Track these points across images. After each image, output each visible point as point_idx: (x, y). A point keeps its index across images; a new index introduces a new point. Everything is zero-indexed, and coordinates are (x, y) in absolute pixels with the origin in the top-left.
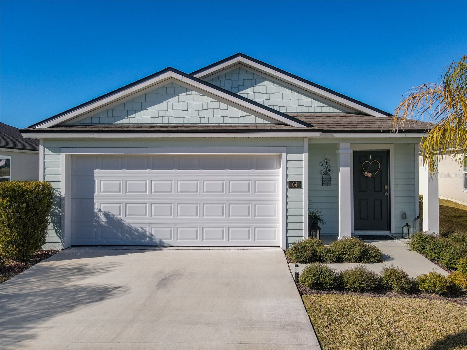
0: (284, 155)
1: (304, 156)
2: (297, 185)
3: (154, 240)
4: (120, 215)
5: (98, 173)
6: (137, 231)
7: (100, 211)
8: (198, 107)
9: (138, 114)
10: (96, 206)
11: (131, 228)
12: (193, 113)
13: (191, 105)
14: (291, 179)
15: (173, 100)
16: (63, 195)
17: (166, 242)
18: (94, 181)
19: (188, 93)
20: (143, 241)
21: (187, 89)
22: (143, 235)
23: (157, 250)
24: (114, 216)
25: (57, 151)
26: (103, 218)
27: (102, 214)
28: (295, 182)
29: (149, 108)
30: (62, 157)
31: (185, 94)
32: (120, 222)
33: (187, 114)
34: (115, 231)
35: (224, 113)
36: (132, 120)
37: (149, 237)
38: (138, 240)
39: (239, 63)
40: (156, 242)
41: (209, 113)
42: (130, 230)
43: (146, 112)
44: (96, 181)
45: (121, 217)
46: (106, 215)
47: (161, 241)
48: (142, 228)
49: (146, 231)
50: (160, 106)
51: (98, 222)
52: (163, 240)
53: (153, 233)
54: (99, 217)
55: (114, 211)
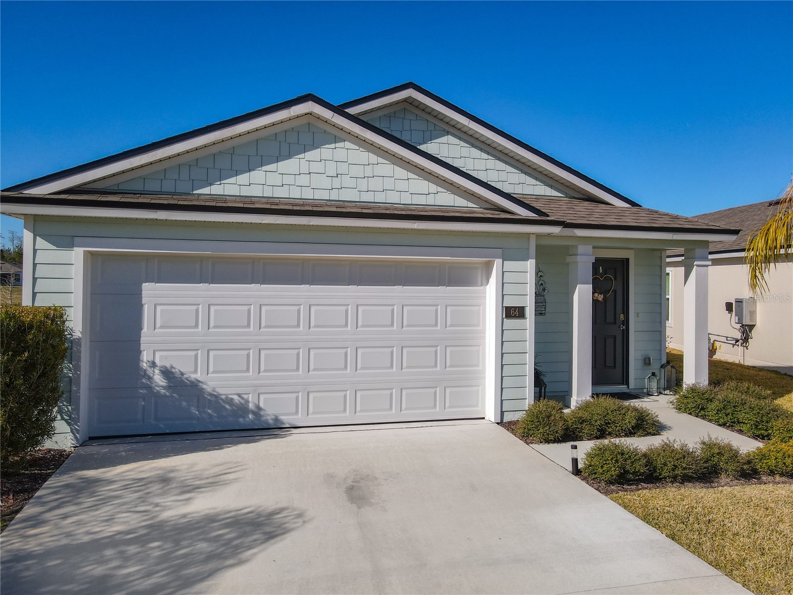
0: (498, 262)
1: (530, 265)
2: (518, 313)
3: (264, 418)
4: (196, 371)
5: (148, 289)
6: (230, 401)
7: (153, 364)
8: (356, 171)
9: (243, 178)
10: (146, 356)
11: (217, 397)
12: (347, 181)
13: (343, 168)
14: (510, 302)
15: (310, 155)
16: (78, 334)
17: (287, 419)
18: (142, 306)
19: (338, 145)
20: (241, 420)
21: (336, 136)
22: (243, 409)
23: (276, 436)
24: (182, 374)
25: (65, 242)
26: (159, 380)
27: (157, 371)
28: (515, 308)
29: (264, 168)
30: (77, 255)
31: (333, 146)
32: (195, 386)
33: (336, 183)
34: (184, 404)
35: (402, 185)
37: (253, 413)
38: (231, 419)
39: (409, 101)
40: (266, 422)
41: (376, 184)
42: (216, 401)
43: (257, 175)
44: (146, 307)
45: (198, 376)
46: (167, 373)
47: (276, 420)
48: (239, 395)
49: (247, 401)
50: (284, 166)
51: (149, 388)
52: (282, 417)
53: (262, 405)
54: (150, 378)
55: (183, 365)
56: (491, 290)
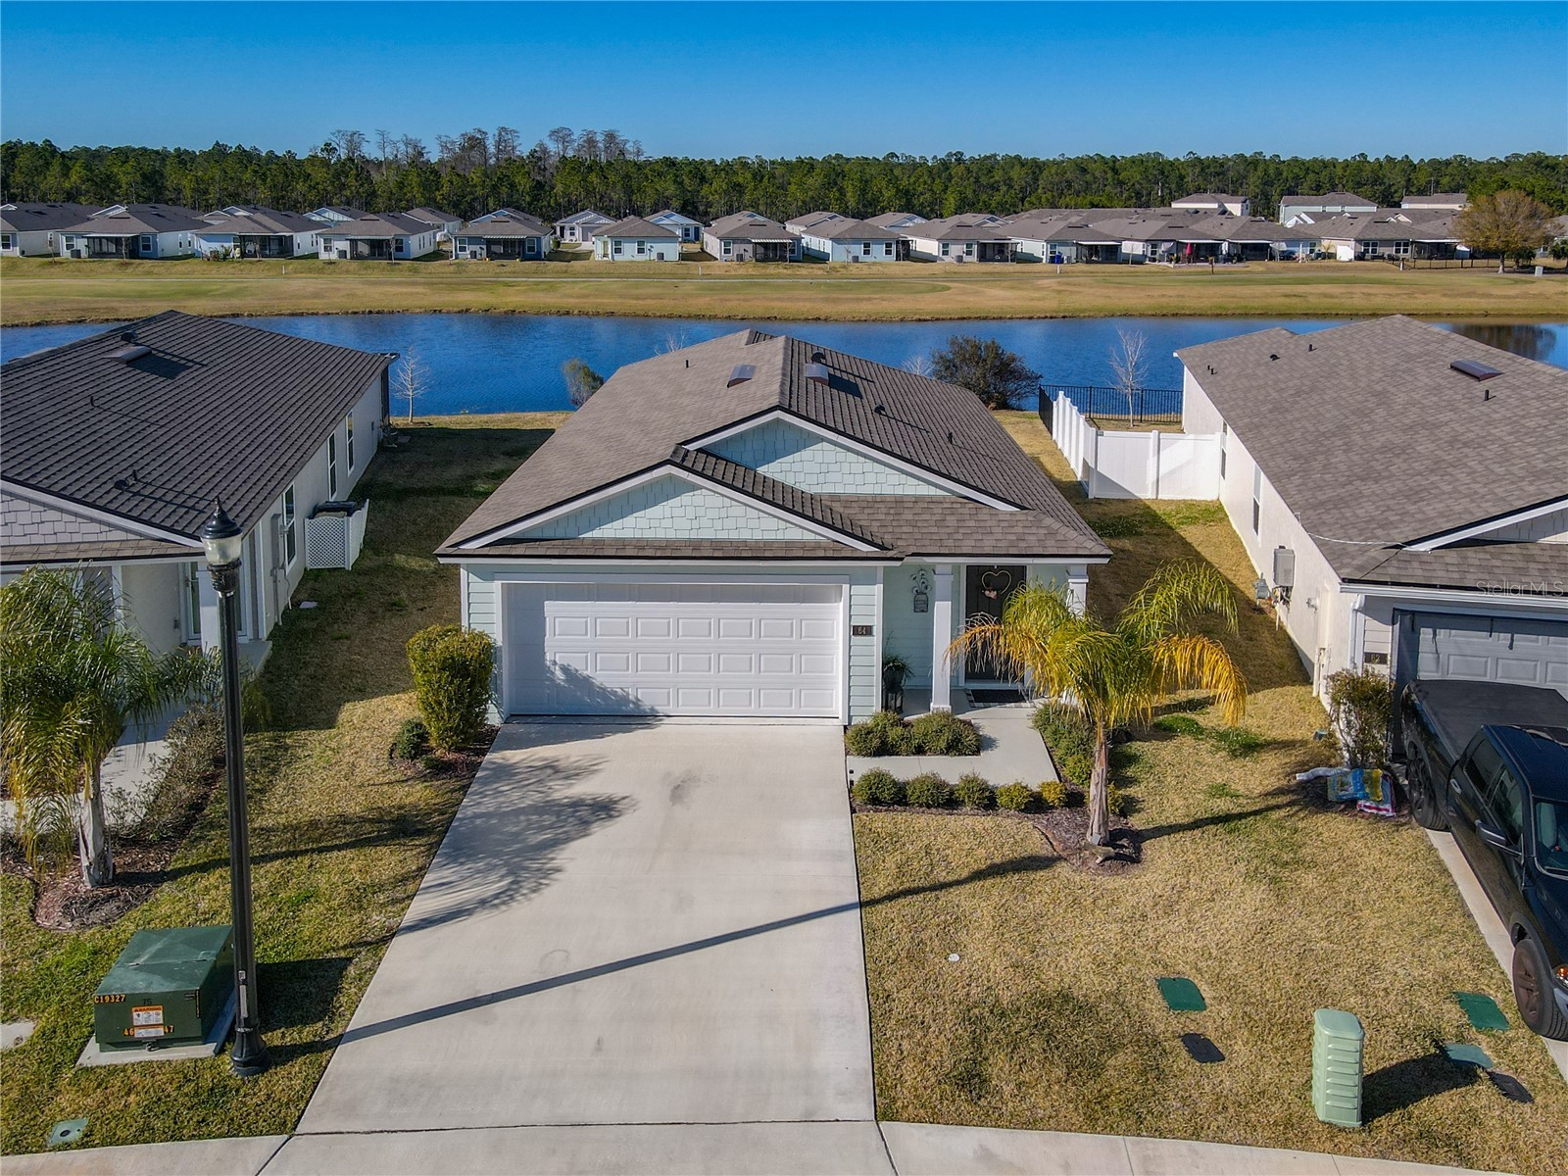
0: (846, 587)
1: (878, 589)
2: (867, 631)
3: (642, 708)
4: (587, 669)
5: (550, 607)
6: (615, 693)
7: (555, 663)
8: (712, 513)
9: (617, 524)
10: (548, 657)
11: (604, 689)
12: (705, 523)
13: (701, 512)
14: (857, 622)
15: (671, 502)
16: (499, 643)
17: (661, 709)
18: (545, 618)
19: (695, 493)
20: (624, 708)
21: (695, 487)
22: (625, 700)
23: (649, 726)
24: (577, 671)
25: (488, 575)
26: (559, 674)
27: (557, 668)
28: (863, 627)
29: (635, 515)
30: (496, 586)
31: (692, 494)
32: (587, 680)
33: (695, 524)
34: (579, 694)
35: (753, 523)
36: (608, 531)
37: (633, 703)
38: (616, 707)
39: (778, 420)
40: (644, 711)
41: (730, 523)
42: (603, 692)
43: (629, 520)
44: (547, 619)
45: (588, 672)
46: (565, 669)
47: (652, 709)
48: (622, 689)
49: (628, 694)
50: (651, 512)
51: (553, 681)
52: (657, 708)
53: (639, 697)
54: (553, 673)
55: (577, 664)
56: (839, 609)
